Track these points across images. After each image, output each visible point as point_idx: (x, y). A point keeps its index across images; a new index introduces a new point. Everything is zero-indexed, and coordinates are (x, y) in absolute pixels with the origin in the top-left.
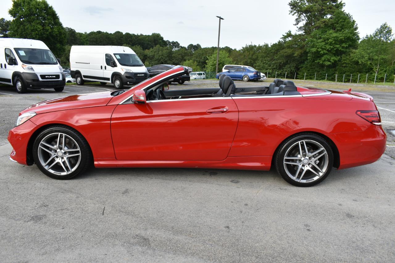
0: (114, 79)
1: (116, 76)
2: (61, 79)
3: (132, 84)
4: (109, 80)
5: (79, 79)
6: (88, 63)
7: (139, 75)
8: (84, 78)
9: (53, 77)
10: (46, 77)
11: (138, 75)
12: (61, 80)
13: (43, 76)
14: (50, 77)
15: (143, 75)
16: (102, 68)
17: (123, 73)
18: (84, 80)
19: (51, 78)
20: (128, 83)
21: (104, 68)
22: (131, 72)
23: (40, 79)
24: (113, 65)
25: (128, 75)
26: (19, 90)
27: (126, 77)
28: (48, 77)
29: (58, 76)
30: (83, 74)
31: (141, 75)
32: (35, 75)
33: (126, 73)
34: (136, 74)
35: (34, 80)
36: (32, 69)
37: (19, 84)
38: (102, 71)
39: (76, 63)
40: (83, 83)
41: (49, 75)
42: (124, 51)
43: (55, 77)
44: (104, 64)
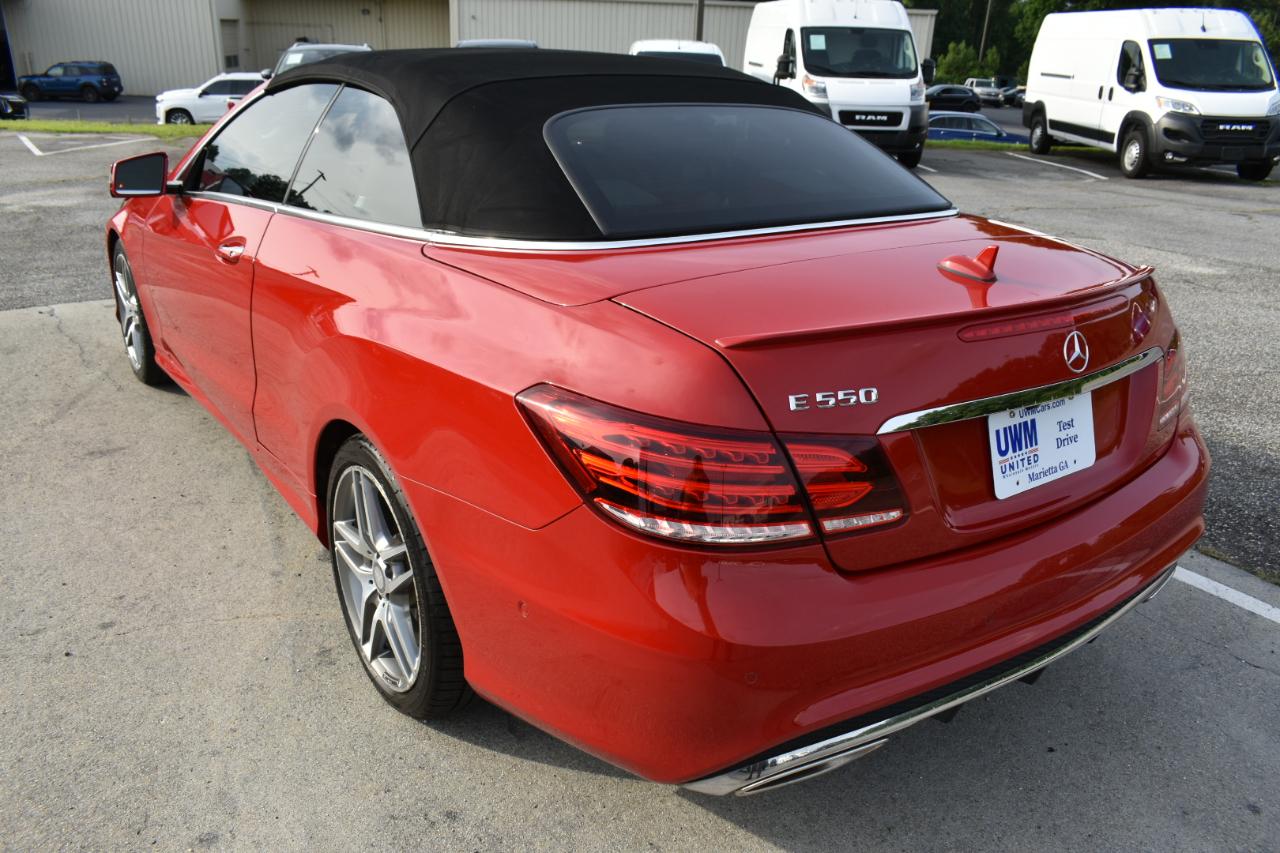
0: (1127, 138)
1: (1134, 124)
2: (904, 125)
3: (1183, 160)
4: (1112, 142)
5: (1038, 132)
6: (1068, 77)
8: (1050, 131)
9: (879, 118)
10: (857, 117)
11: (1221, 127)
12: (903, 132)
13: (847, 116)
14: (869, 118)
15: (1250, 128)
16: (1100, 96)
17: (1156, 116)
18: (1051, 137)
19: (871, 123)
20: (1169, 156)
21: (1106, 93)
22: (1195, 112)
24: (1133, 86)
25: (1172, 125)
27: (1167, 132)
28: (863, 117)
29: (895, 118)
30: (1051, 114)
31: (1234, 128)
32: (825, 109)
33: (1172, 115)
34: (1210, 122)
36: (823, 91)
38: (1099, 104)
39: (1043, 74)
40: (1047, 147)
41: (867, 113)
42: (1204, 29)
43: (885, 118)
44: (1112, 80)
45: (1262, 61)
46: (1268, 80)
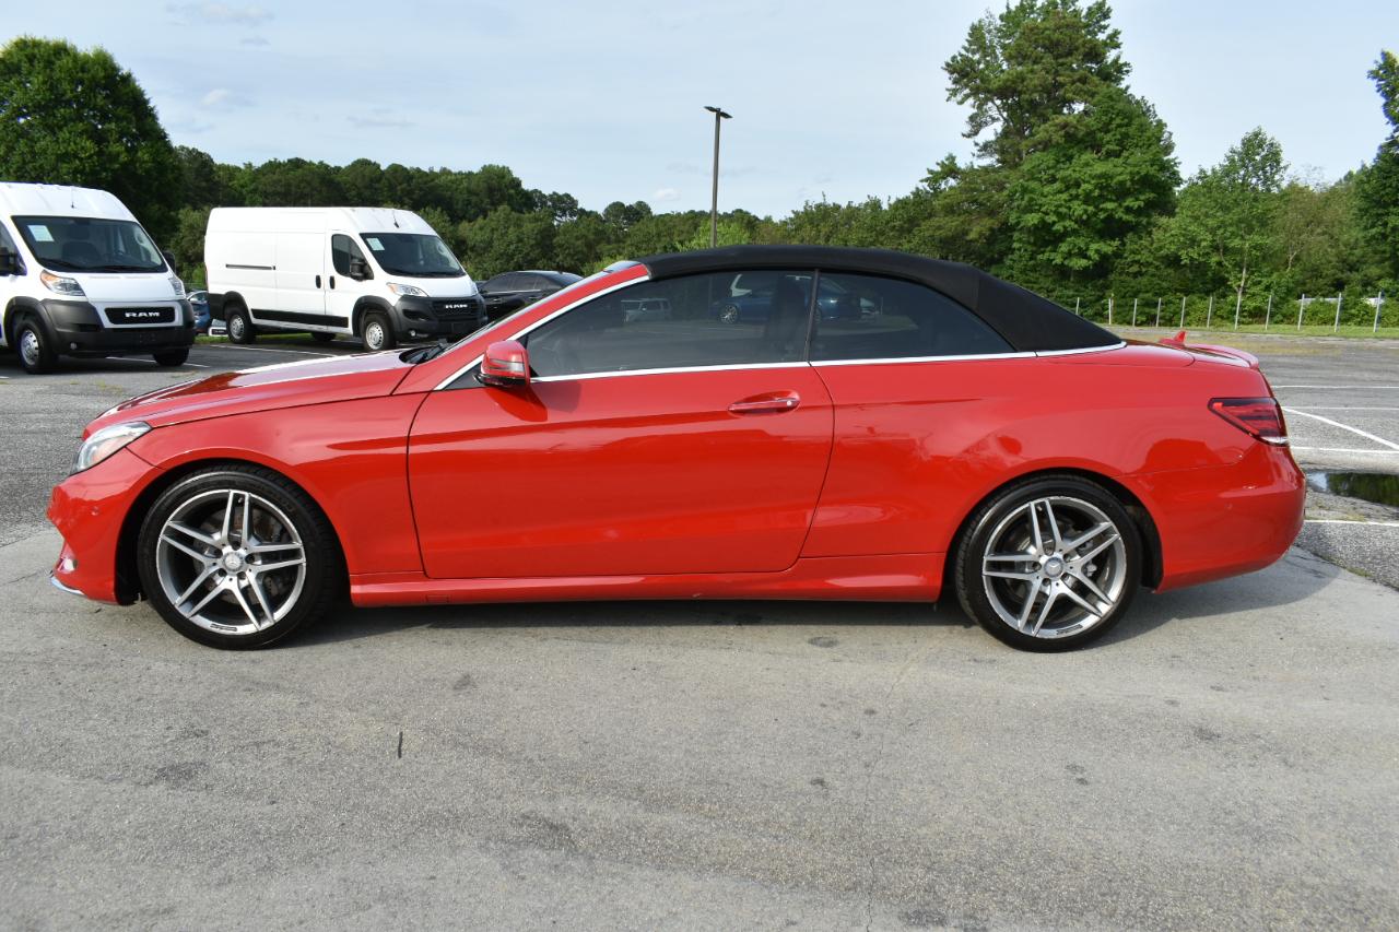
0: (363, 322)
1: (369, 309)
2: (178, 320)
3: (426, 336)
4: (346, 325)
5: (238, 323)
6: (269, 268)
7: (451, 306)
8: (254, 321)
9: (151, 314)
10: (128, 315)
11: (447, 307)
12: (179, 327)
13: (116, 314)
14: (140, 315)
15: (465, 306)
16: (318, 284)
17: (393, 299)
18: (255, 326)
19: (143, 320)
20: (413, 334)
21: (325, 282)
22: (425, 295)
23: (107, 323)
24: (361, 275)
25: (411, 307)
26: (29, 362)
27: (406, 312)
28: (134, 315)
29: (167, 313)
30: (251, 304)
31: (455, 306)
32: (88, 309)
33: (406, 299)
34: (439, 303)
35: (82, 327)
36: (77, 288)
37: (32, 341)
38: (319, 293)
39: (227, 266)
40: (252, 335)
41: (137, 310)
42: (396, 225)
44: (328, 269)
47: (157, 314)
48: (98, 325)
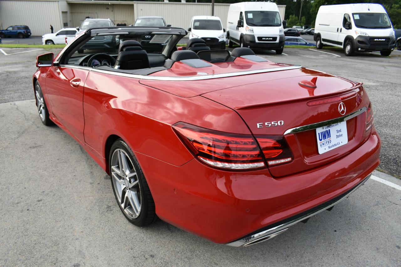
0: (346, 43)
1: (349, 39)
2: (278, 41)
3: (364, 50)
4: (342, 45)
5: (319, 42)
6: (328, 25)
7: (377, 40)
9: (270, 39)
10: (263, 39)
11: (375, 40)
12: (277, 43)
13: (260, 39)
14: (267, 39)
15: (384, 40)
16: (338, 31)
17: (355, 37)
18: (323, 44)
20: (360, 49)
22: (367, 36)
23: (257, 41)
24: (348, 28)
25: (360, 39)
27: (359, 42)
28: (265, 39)
29: (275, 39)
30: (322, 37)
31: (379, 40)
32: (253, 37)
33: (360, 36)
34: (372, 39)
35: (251, 42)
36: (252, 31)
38: (337, 34)
39: (319, 24)
40: (322, 47)
42: (369, 10)
44: (341, 26)
45: (387, 20)
46: (389, 25)
47: (272, 39)
48: (254, 41)
